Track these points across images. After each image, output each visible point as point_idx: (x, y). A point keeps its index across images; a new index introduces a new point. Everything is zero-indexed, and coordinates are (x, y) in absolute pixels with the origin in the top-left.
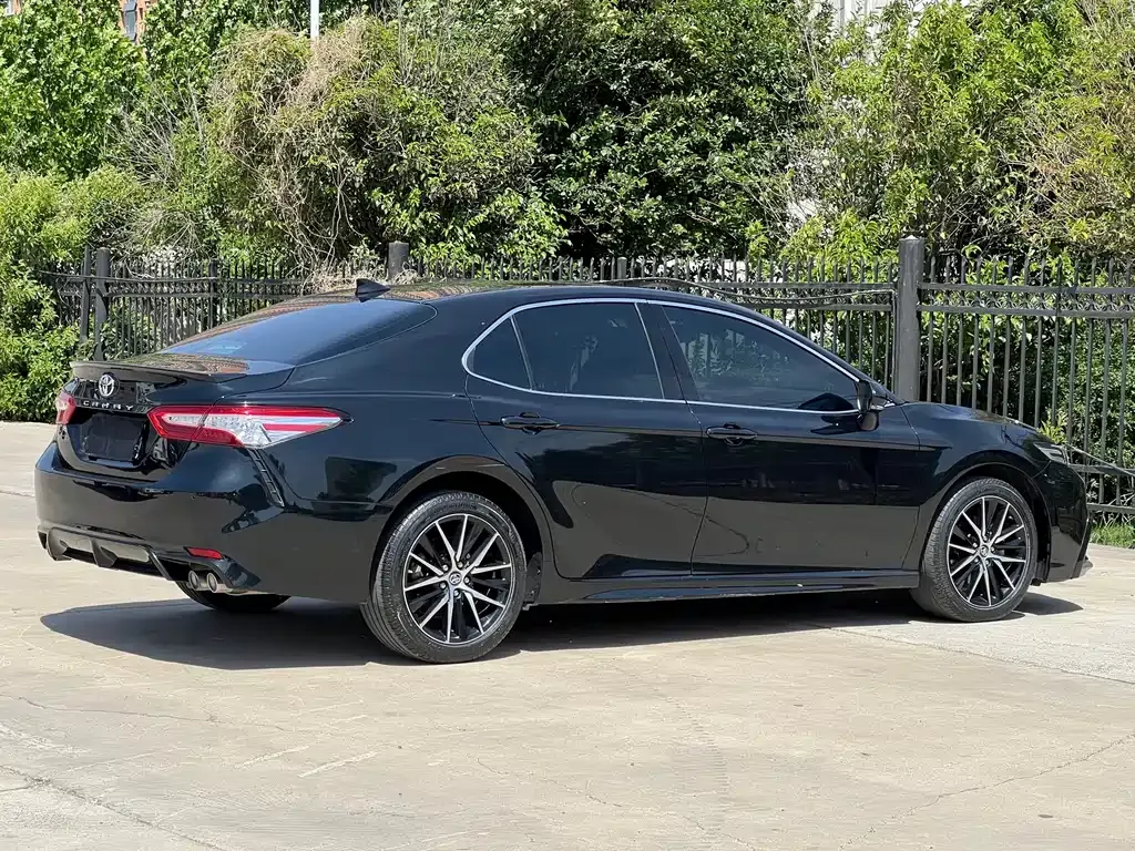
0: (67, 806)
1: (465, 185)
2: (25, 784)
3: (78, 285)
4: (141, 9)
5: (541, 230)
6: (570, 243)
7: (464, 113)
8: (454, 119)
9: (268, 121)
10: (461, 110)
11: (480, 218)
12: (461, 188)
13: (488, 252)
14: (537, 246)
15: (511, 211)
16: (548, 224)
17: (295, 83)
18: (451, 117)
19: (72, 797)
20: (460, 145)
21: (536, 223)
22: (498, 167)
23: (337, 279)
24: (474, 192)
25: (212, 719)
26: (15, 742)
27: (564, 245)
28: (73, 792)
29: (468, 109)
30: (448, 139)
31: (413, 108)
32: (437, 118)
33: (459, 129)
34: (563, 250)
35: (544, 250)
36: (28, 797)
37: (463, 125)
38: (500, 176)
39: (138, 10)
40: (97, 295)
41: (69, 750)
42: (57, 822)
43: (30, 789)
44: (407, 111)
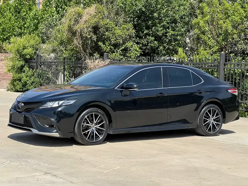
0: (54, 179)
1: (120, 41)
2: (44, 174)
3: (34, 63)
4: (41, 3)
5: (136, 50)
6: (142, 53)
7: (119, 25)
8: (117, 26)
9: (75, 27)
10: (118, 24)
11: (123, 48)
12: (119, 41)
13: (124, 55)
14: (135, 54)
15: (130, 46)
16: (138, 49)
17: (81, 19)
18: (116, 26)
19: (55, 177)
20: (118, 31)
21: (135, 49)
22: (127, 36)
23: (92, 61)
24: (121, 42)
25: (81, 159)
26: (39, 164)
27: (141, 54)
28: (55, 176)
29: (120, 24)
30: (116, 30)
31: (108, 24)
32: (113, 26)
33: (118, 28)
34: (141, 55)
35: (137, 55)
36: (45, 177)
37: (119, 27)
38: (127, 38)
39: (40, 3)
40: (39, 65)
41: (51, 166)
42: (53, 183)
43: (45, 175)
44: (106, 24)
